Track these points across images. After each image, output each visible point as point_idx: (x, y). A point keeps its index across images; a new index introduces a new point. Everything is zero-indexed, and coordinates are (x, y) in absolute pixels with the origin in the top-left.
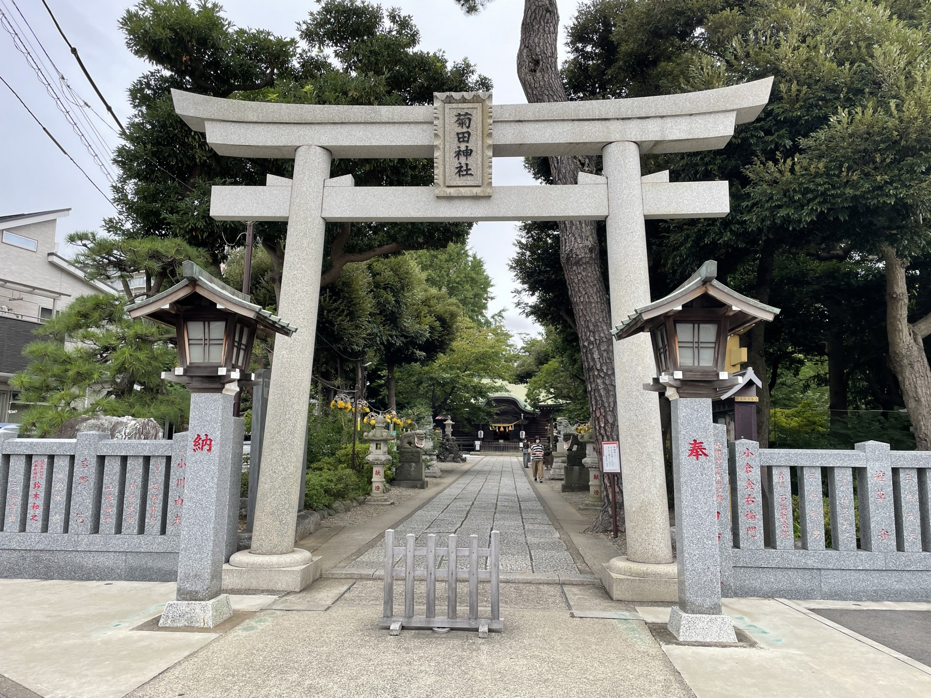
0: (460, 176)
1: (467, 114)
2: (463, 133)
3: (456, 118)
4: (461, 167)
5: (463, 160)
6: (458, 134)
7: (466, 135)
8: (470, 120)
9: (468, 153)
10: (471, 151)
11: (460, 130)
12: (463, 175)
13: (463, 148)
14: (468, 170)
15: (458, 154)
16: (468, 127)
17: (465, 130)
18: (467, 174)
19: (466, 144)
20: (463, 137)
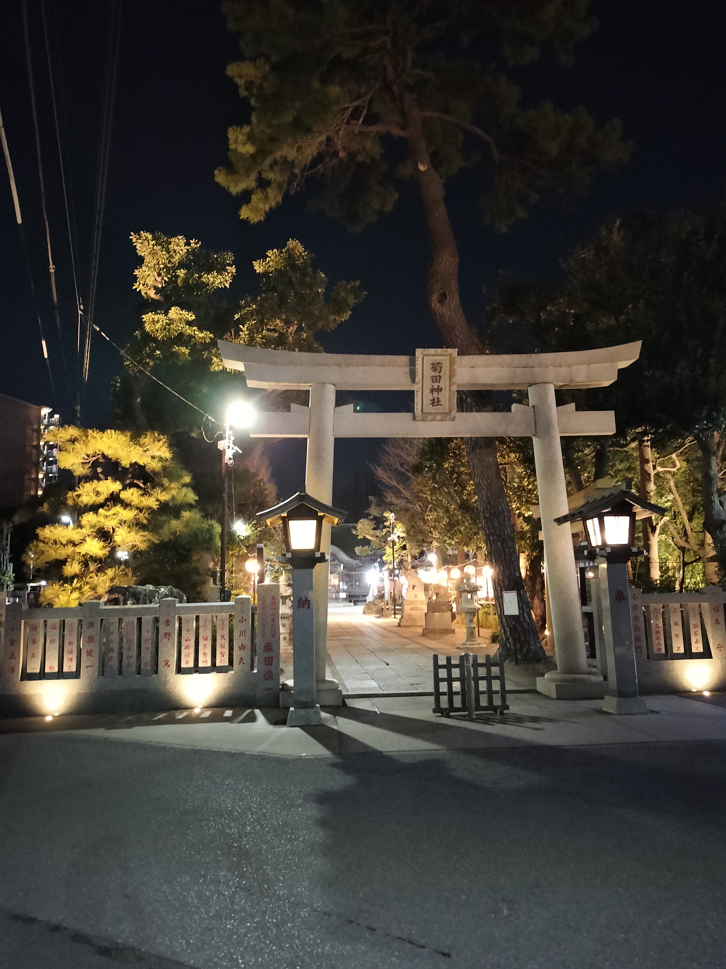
0: (433, 406)
1: (438, 363)
2: (436, 377)
3: (432, 366)
4: (434, 400)
5: (435, 394)
6: (432, 377)
7: (438, 378)
8: (441, 367)
9: (439, 390)
10: (441, 389)
11: (433, 374)
12: (435, 406)
13: (436, 387)
14: (438, 401)
15: (432, 390)
16: (440, 372)
17: (437, 374)
18: (438, 405)
19: (437, 384)
20: (435, 379)
